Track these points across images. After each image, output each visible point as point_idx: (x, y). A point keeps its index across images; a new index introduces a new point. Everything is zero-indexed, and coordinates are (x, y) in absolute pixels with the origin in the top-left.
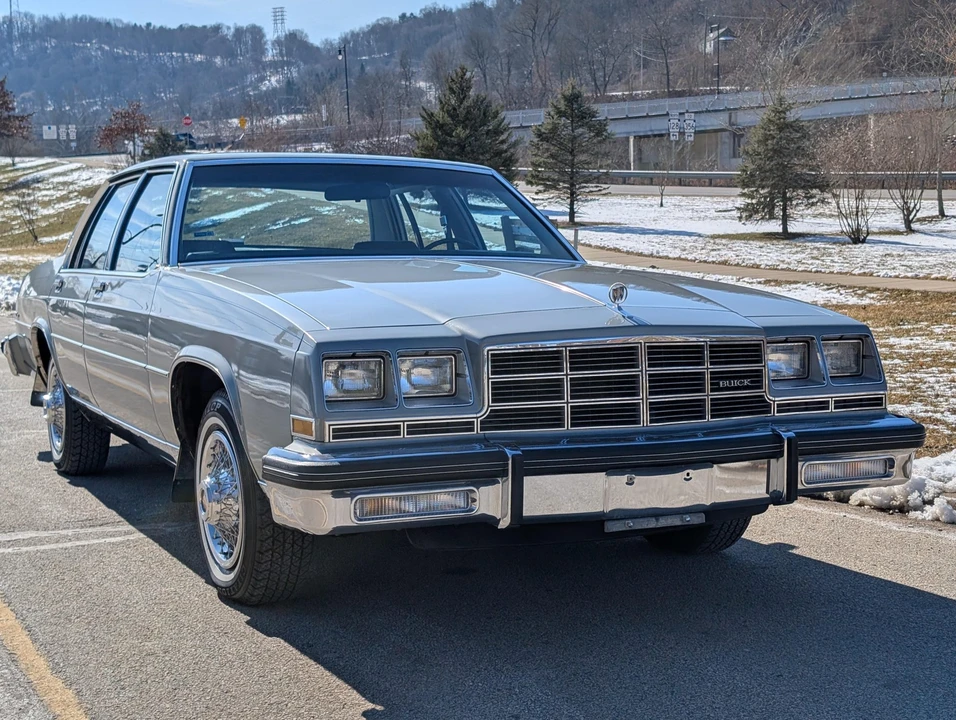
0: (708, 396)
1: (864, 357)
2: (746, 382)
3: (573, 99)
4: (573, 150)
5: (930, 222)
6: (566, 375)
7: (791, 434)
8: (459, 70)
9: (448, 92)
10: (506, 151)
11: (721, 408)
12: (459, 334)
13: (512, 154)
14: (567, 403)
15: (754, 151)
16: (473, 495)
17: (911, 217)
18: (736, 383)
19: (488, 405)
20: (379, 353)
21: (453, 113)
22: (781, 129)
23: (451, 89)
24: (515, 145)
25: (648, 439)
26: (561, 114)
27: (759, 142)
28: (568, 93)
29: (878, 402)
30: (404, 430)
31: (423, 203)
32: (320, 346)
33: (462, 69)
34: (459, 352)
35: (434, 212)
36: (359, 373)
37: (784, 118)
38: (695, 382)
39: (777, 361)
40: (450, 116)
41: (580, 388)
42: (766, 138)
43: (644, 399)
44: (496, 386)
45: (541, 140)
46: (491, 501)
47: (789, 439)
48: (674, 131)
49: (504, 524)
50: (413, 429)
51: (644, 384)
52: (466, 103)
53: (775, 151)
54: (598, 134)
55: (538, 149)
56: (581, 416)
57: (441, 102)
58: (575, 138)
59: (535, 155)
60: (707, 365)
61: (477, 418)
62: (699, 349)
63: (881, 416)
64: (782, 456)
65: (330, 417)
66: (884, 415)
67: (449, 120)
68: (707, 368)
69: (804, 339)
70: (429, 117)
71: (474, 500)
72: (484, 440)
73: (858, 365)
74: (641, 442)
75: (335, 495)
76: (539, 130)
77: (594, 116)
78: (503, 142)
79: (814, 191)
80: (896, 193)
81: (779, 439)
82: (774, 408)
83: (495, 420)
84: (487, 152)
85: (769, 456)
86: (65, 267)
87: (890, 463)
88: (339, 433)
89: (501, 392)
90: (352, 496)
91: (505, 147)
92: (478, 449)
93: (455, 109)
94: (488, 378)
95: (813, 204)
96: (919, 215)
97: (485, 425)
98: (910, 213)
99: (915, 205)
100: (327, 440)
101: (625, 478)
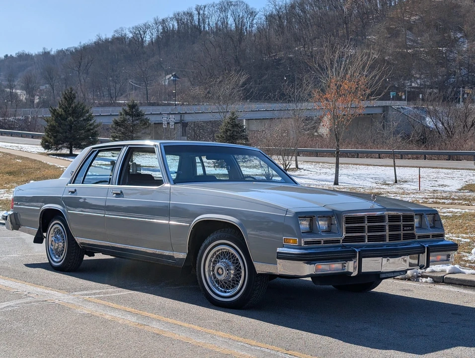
0: (402, 232)
1: (436, 220)
2: (410, 228)
3: (133, 106)
4: (133, 131)
5: (293, 170)
6: (366, 224)
7: (427, 245)
8: (69, 90)
9: (63, 99)
10: (92, 129)
11: (406, 237)
12: (331, 210)
13: (96, 131)
14: (366, 234)
15: (222, 136)
16: (345, 265)
17: (287, 168)
18: (408, 228)
19: (344, 235)
20: (311, 216)
21: (66, 110)
22: (233, 127)
23: (65, 98)
24: (98, 126)
25: (387, 247)
26: (127, 113)
27: (224, 132)
28: (131, 104)
29: (442, 235)
30: (322, 242)
31: (50, 152)
32: (297, 213)
33: (71, 89)
34: (333, 216)
35: (57, 157)
36: (304, 222)
37: (235, 122)
38: (397, 228)
39: (416, 221)
40: (65, 111)
41: (371, 229)
42: (227, 131)
43: (387, 233)
44: (347, 228)
45: (118, 126)
46: (351, 267)
47: (427, 247)
48: (165, 123)
49: (355, 274)
50: (326, 242)
51: (387, 228)
52: (73, 105)
53: (230, 136)
54: (145, 124)
55: (116, 129)
56: (371, 239)
57: (60, 104)
58: (135, 125)
59: (114, 132)
60: (402, 222)
61: (341, 238)
62: (398, 217)
63: (443, 241)
64: (425, 252)
65: (303, 237)
66: (443, 240)
67: (63, 113)
68: (402, 223)
69: (421, 214)
70: (54, 112)
71: (345, 266)
72: (343, 246)
73: (433, 223)
74: (385, 247)
75: (307, 263)
76: (116, 121)
77: (143, 116)
78: (91, 125)
79: (246, 156)
80: (281, 157)
81: (424, 247)
82: (417, 237)
83: (346, 239)
84: (83, 129)
85: (419, 253)
86: (70, 183)
87: (448, 256)
88: (306, 243)
89: (348, 230)
90: (315, 264)
91: (92, 127)
92: (339, 249)
93: (66, 108)
94: (344, 226)
95: (245, 161)
96: (290, 167)
97: (344, 241)
98: (286, 166)
99: (289, 163)
100: (302, 245)
101: (386, 259)
